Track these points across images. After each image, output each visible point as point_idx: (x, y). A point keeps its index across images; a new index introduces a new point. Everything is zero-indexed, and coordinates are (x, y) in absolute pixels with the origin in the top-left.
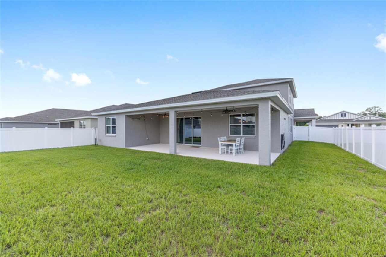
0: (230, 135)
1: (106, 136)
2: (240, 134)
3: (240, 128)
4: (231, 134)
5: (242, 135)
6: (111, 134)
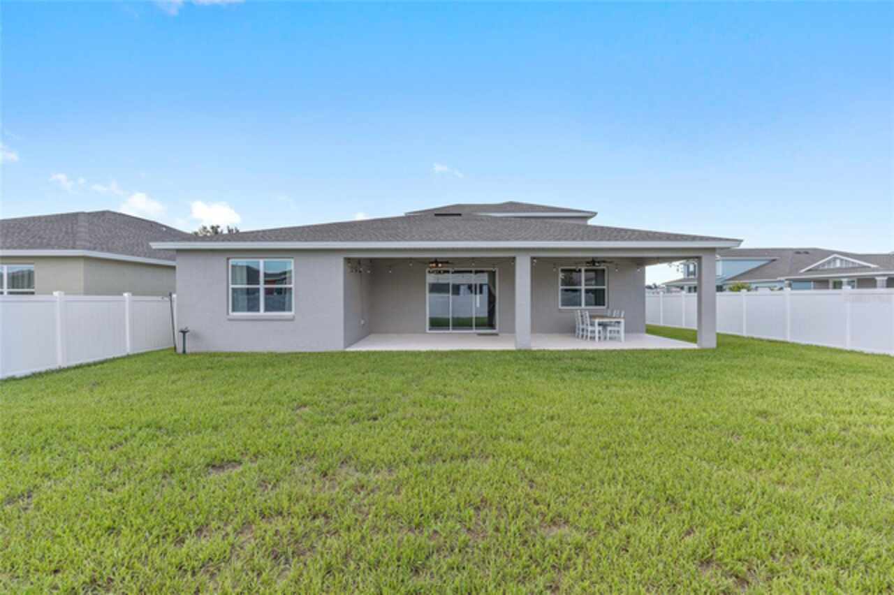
0: (560, 307)
1: (230, 320)
2: (580, 305)
3: (580, 296)
4: (563, 305)
5: (583, 306)
6: (262, 313)
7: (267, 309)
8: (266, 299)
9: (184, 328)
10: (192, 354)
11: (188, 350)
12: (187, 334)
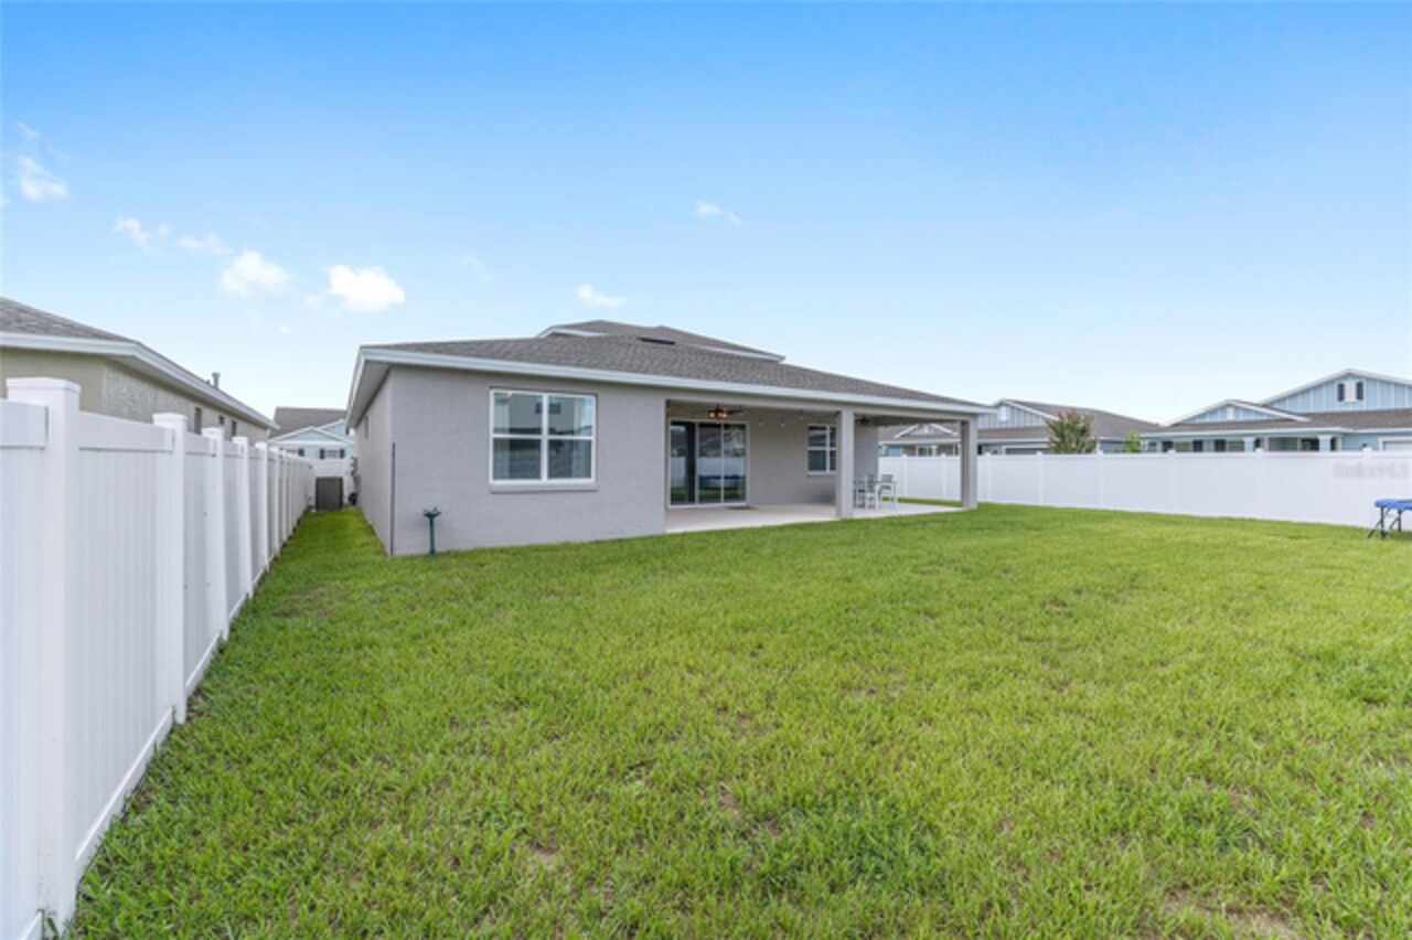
0: (808, 472)
5: (828, 470)
6: (544, 480)
7: (551, 476)
8: (551, 459)
9: (431, 509)
10: (443, 555)
11: (438, 549)
12: (436, 519)
